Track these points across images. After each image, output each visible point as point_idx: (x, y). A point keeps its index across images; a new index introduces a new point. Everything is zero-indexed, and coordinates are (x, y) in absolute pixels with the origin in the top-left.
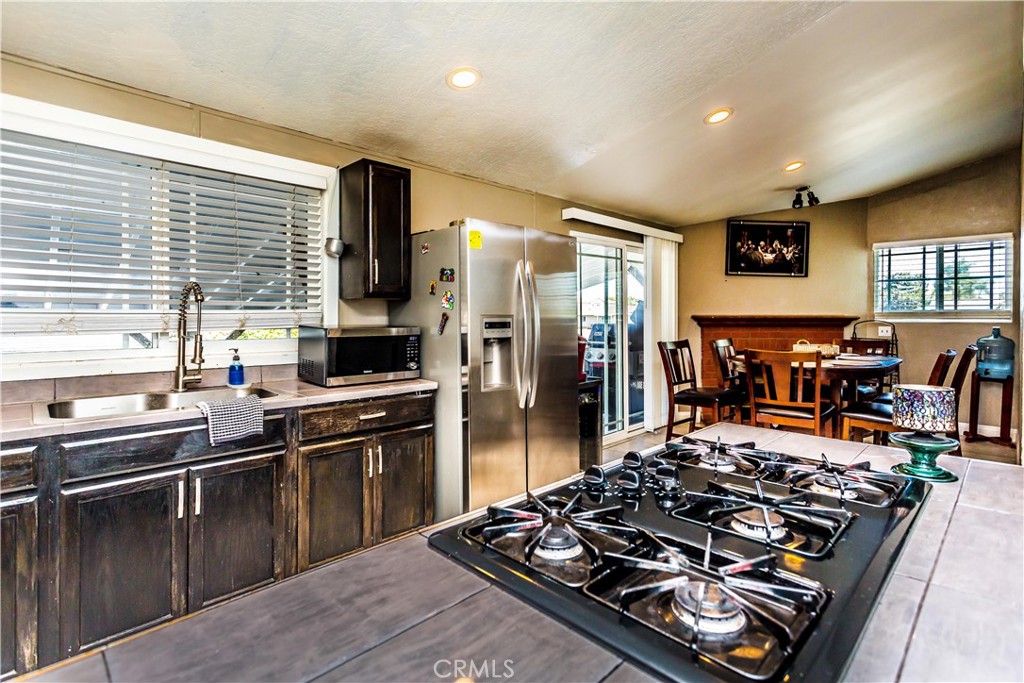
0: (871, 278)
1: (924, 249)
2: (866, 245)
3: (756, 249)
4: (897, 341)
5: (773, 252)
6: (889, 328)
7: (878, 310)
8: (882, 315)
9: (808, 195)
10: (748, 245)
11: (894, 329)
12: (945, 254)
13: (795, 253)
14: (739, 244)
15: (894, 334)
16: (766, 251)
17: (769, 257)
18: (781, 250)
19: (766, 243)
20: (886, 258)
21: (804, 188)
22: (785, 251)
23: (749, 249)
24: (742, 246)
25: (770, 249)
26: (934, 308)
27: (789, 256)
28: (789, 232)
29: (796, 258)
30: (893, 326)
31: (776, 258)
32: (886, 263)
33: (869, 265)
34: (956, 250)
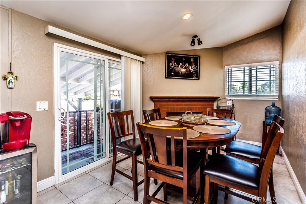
0: (224, 81)
1: (244, 68)
2: (222, 67)
3: (178, 67)
4: (234, 107)
5: (186, 68)
6: (231, 102)
7: (226, 94)
8: (229, 96)
9: (198, 39)
10: (175, 65)
11: (233, 102)
12: (252, 71)
13: (194, 69)
14: (171, 64)
15: (233, 104)
16: (182, 68)
17: (184, 70)
18: (188, 68)
19: (182, 64)
20: (230, 72)
21: (196, 36)
22: (190, 68)
23: (175, 66)
24: (172, 65)
25: (184, 67)
26: (248, 93)
27: (192, 71)
28: (192, 60)
29: (195, 71)
30: (233, 101)
31: (186, 71)
32: (230, 75)
33: (223, 76)
34: (256, 69)
